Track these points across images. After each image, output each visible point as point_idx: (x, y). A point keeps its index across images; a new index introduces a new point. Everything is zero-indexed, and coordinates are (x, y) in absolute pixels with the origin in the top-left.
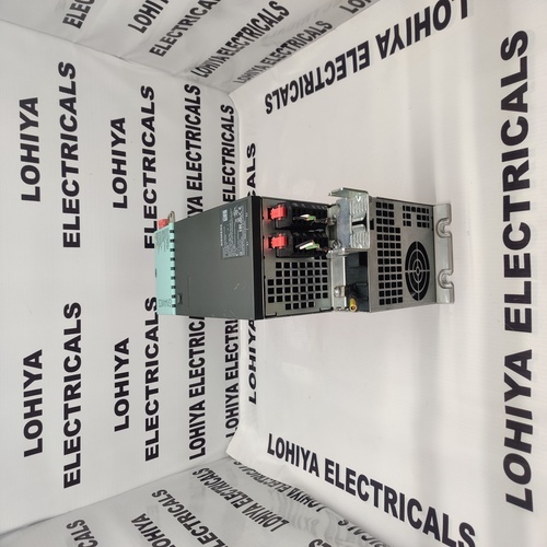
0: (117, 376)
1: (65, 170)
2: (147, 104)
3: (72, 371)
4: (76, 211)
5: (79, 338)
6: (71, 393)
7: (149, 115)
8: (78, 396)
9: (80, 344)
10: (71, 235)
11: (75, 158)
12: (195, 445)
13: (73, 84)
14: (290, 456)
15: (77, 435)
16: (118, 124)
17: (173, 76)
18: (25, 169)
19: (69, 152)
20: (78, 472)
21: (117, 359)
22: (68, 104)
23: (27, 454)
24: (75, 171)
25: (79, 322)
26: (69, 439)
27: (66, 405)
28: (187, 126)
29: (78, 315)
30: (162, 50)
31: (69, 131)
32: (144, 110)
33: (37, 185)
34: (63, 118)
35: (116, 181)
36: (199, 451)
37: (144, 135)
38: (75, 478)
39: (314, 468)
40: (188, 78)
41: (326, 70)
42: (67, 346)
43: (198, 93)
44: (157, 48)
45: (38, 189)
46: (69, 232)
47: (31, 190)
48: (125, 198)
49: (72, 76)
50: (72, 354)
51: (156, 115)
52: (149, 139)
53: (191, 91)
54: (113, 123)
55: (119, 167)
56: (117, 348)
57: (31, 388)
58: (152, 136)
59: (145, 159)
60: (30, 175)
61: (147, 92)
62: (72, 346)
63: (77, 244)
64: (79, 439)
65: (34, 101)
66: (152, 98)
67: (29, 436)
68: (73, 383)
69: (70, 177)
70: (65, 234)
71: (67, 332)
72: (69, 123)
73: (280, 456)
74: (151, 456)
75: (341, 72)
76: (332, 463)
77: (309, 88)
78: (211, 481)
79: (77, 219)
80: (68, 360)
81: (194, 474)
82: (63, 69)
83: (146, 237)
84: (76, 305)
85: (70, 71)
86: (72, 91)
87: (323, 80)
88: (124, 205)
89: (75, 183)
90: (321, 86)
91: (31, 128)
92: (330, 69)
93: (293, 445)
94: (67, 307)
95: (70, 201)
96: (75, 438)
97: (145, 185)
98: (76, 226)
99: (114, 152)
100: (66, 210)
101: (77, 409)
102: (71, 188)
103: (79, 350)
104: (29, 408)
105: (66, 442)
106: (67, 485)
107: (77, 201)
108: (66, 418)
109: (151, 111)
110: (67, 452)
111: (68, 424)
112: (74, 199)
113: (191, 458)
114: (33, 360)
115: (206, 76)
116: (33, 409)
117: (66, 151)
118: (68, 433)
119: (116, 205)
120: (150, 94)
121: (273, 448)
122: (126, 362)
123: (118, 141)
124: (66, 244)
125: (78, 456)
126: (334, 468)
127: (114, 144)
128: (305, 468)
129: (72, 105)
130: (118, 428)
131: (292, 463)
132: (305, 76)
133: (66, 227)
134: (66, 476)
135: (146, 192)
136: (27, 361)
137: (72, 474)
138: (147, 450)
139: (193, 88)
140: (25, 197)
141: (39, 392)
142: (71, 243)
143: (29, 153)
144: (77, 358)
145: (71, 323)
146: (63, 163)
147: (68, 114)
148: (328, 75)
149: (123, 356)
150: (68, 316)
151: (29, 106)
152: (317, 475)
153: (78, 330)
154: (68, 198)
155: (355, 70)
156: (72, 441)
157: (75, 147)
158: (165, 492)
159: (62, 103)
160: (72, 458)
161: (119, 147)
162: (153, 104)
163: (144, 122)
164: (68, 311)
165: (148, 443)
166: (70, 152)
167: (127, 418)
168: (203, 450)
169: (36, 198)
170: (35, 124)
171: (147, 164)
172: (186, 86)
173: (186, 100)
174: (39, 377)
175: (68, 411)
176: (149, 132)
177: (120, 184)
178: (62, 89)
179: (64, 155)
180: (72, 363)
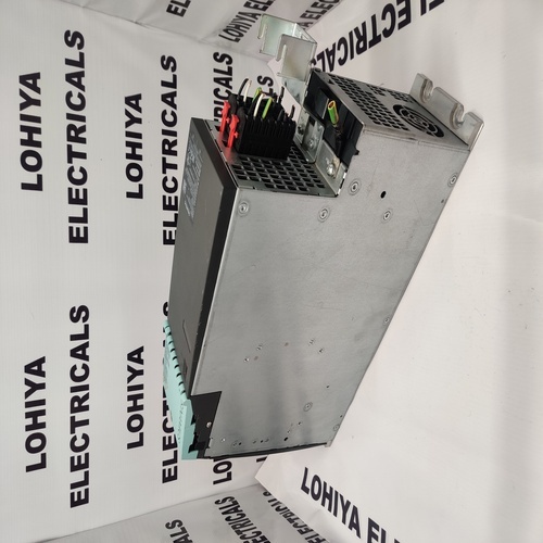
0: (130, 389)
1: (71, 155)
2: (168, 76)
3: (79, 381)
4: (84, 202)
5: (87, 345)
6: (79, 405)
7: (170, 90)
8: (86, 408)
9: (88, 352)
10: (78, 229)
11: (83, 141)
12: (220, 468)
13: (82, 55)
14: (327, 501)
15: (85, 451)
16: (133, 101)
17: (200, 42)
18: (25, 155)
19: (75, 134)
20: (87, 491)
21: (130, 369)
22: (75, 79)
23: (29, 469)
24: (83, 156)
25: (87, 327)
26: (76, 455)
27: (73, 418)
28: (216, 102)
29: (85, 319)
30: (180, 9)
31: (76, 109)
32: (164, 84)
33: (39, 172)
34: (69, 95)
35: (130, 167)
36: (224, 475)
37: (164, 113)
38: (83, 497)
39: (354, 525)
40: (218, 45)
41: (384, 18)
42: (74, 353)
43: (230, 62)
44: (174, 6)
45: (40, 177)
46: (75, 225)
47: (32, 178)
48: (141, 186)
49: (81, 46)
50: (79, 363)
51: (179, 90)
52: (169, 118)
53: (221, 60)
54: (128, 100)
55: (134, 151)
56: (130, 357)
57: (33, 398)
58: (173, 114)
59: (165, 142)
60: (31, 161)
61: (168, 63)
62: (80, 353)
63: (85, 240)
64: (87, 455)
65: (36, 76)
66: (174, 69)
67: (31, 450)
68: (81, 394)
69: (77, 163)
70: (71, 228)
71: (74, 338)
72: (76, 101)
73: (316, 497)
74: (169, 478)
75: (404, 17)
76: (377, 527)
77: (361, 45)
78: (234, 516)
79: (85, 211)
80: (74, 368)
81: (217, 502)
82: (70, 39)
83: (165, 232)
84: (83, 308)
85: (78, 41)
86: (81, 63)
87: (379, 32)
88: (139, 195)
89: (82, 170)
90: (376, 40)
91: (32, 107)
92: (388, 15)
93: (331, 489)
94: (73, 310)
95: (77, 191)
96: (82, 454)
97: (164, 172)
98: (84, 219)
99: (129, 134)
100: (72, 201)
101: (86, 422)
102: (77, 175)
103: (87, 358)
104: (31, 419)
105: (72, 458)
106: (74, 504)
107: (85, 191)
108: (73, 431)
109: (173, 85)
110: (74, 468)
111: (74, 439)
112: (81, 188)
113: (215, 483)
114: (36, 367)
115: (237, 40)
116: (35, 420)
117: (73, 133)
118: (74, 449)
119: (130, 195)
120: (172, 64)
121: (309, 485)
122: (141, 373)
123: (133, 120)
124: (72, 240)
125: (87, 474)
126: (379, 534)
127: (128, 124)
128: (344, 521)
129: (80, 80)
130: (131, 446)
131: (330, 509)
132: (357, 30)
133: (72, 220)
134: (72, 494)
135: (165, 180)
136: (28, 369)
137: (79, 493)
138: (164, 471)
139: (224, 56)
140: (25, 186)
141: (42, 402)
142: (78, 238)
143: (30, 136)
144: (85, 367)
145: (79, 328)
146: (69, 147)
147: (76, 91)
148: (387, 24)
149: (137, 367)
150: (75, 320)
151: (31, 82)
152: (358, 534)
153: (85, 336)
154: (74, 187)
155: (423, 11)
156: (79, 457)
157: (83, 129)
158: (181, 523)
159: (69, 78)
160: (79, 476)
161: (134, 128)
162: (175, 77)
163: (164, 98)
164: (75, 315)
165: (165, 463)
166: (77, 134)
167: (141, 435)
168: (229, 474)
169: (38, 187)
170: (37, 103)
171: (167, 147)
172: (216, 55)
173: (216, 71)
174: (42, 386)
175: (74, 424)
176: (169, 109)
177: (134, 170)
178: (69, 62)
179: (70, 138)
180: (80, 372)
